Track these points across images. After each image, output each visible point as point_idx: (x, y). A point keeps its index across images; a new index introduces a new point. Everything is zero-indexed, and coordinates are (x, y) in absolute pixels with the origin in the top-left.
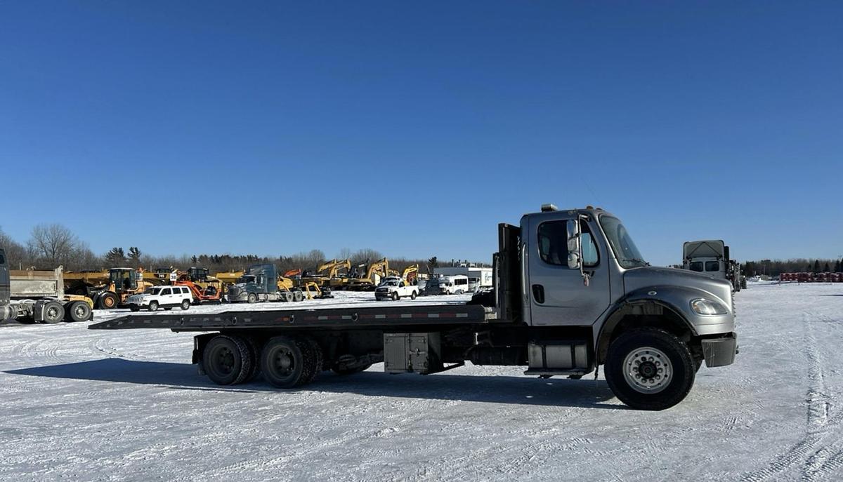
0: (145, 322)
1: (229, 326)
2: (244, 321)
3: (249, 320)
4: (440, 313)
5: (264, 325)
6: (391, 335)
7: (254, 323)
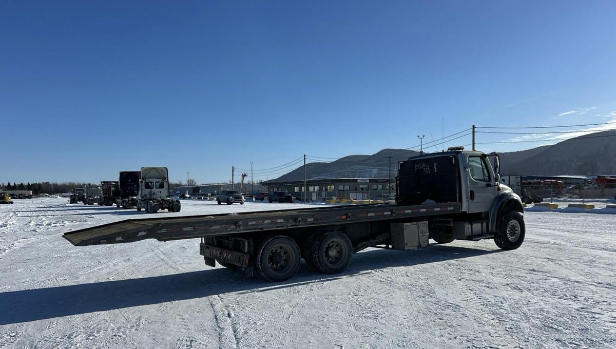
0: (185, 229)
1: (291, 226)
2: (307, 221)
3: (312, 220)
4: (440, 208)
5: (325, 223)
6: (408, 224)
7: (317, 222)
